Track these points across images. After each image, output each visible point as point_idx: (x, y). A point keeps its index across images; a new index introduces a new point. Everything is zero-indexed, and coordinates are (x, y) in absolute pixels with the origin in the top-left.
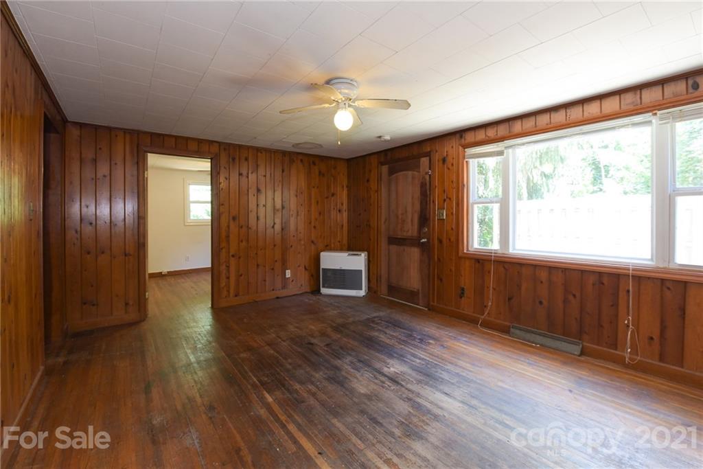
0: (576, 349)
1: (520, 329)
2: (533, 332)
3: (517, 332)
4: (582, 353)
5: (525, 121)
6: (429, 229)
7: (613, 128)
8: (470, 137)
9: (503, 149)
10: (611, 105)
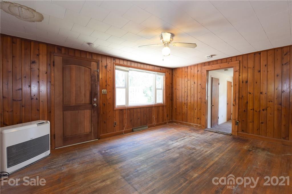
0: (147, 127)
1: (136, 129)
2: (139, 128)
3: (135, 130)
4: (149, 127)
5: (135, 63)
6: (97, 99)
7: (151, 73)
8: (117, 61)
9: (129, 70)
10: (151, 68)
